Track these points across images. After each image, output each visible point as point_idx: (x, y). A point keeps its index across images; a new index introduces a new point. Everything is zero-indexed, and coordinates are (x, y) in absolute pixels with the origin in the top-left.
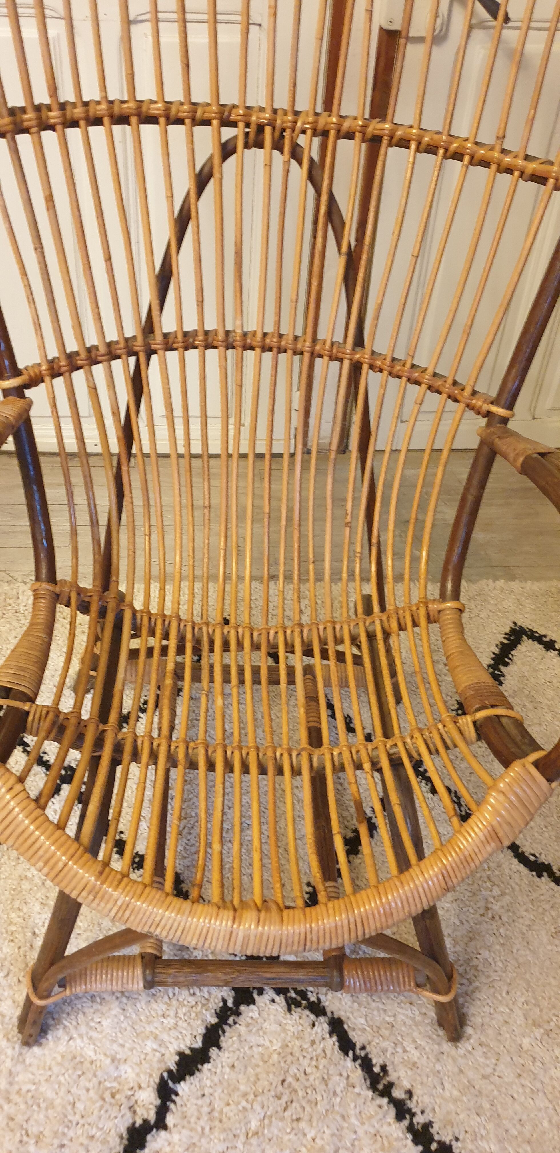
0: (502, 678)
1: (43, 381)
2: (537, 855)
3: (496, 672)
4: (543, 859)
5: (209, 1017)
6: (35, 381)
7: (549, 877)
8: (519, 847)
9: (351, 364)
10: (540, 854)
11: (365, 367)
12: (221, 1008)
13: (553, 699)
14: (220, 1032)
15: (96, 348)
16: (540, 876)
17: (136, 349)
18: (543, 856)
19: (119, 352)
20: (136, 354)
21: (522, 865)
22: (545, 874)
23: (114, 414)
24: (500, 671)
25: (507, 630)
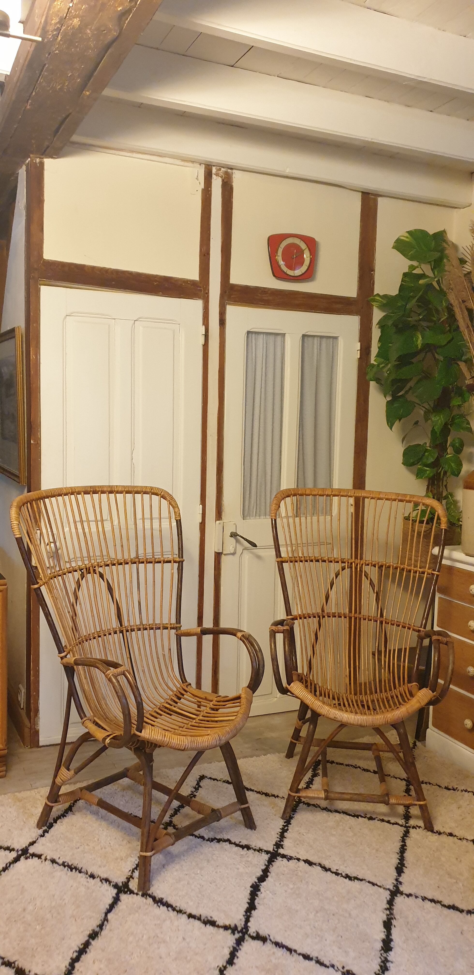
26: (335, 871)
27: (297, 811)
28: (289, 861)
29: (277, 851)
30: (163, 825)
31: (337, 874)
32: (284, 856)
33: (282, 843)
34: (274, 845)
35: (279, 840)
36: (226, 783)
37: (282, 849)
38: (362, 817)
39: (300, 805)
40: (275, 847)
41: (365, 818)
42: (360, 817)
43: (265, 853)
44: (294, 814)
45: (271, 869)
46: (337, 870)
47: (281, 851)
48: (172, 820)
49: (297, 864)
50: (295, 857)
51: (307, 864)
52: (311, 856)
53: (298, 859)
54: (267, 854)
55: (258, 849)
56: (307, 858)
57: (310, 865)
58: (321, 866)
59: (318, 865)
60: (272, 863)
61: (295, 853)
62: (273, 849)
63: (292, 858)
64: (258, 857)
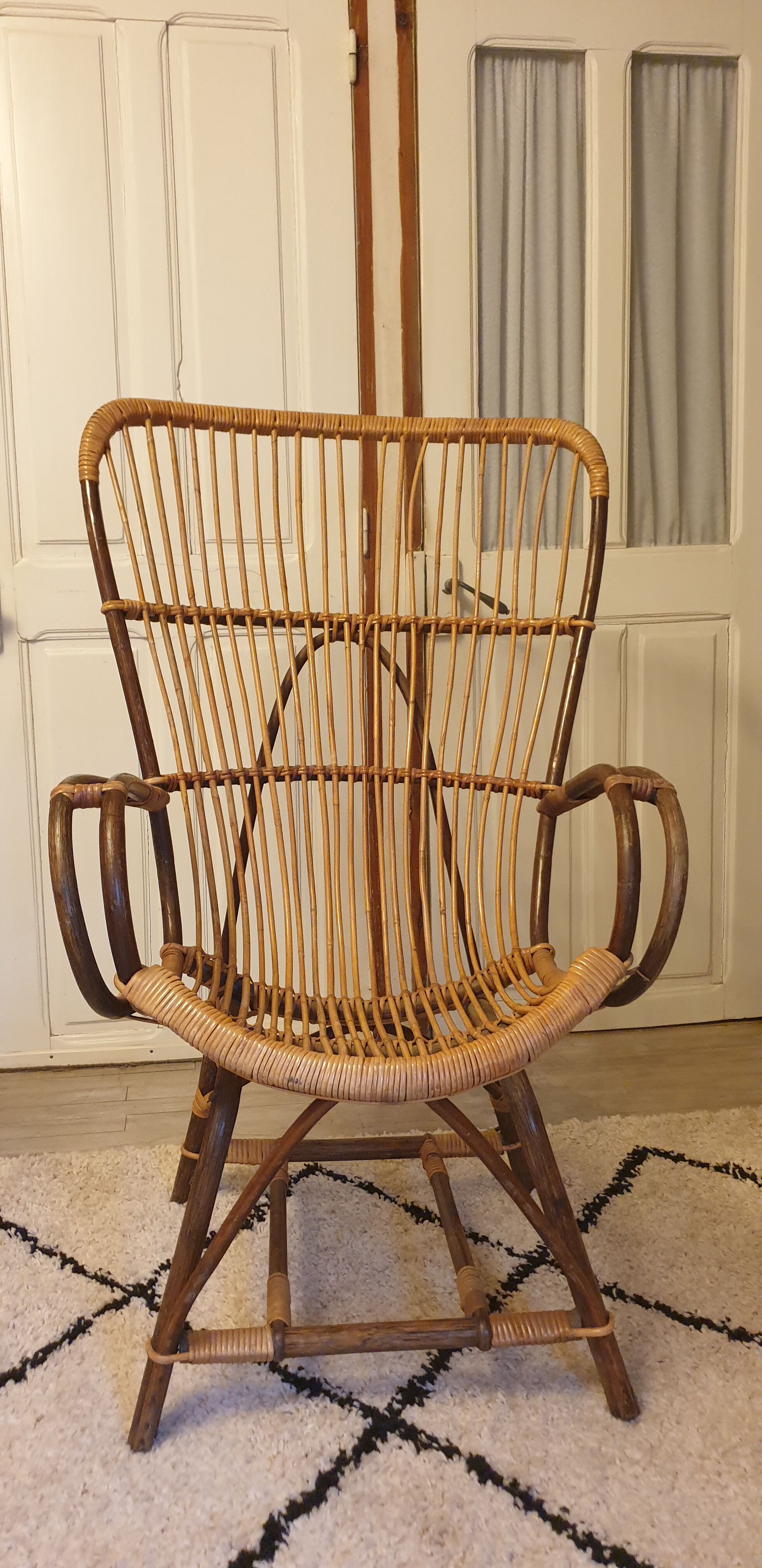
0: (630, 1188)
2: (693, 1312)
3: (623, 1183)
4: (700, 1314)
5: (322, 1464)
7: (710, 1328)
8: (670, 1308)
10: (696, 1311)
12: (338, 1458)
13: (689, 1197)
14: (339, 1474)
16: (698, 1328)
18: (699, 1311)
21: (677, 1322)
22: (704, 1325)
24: (626, 1181)
25: (630, 1151)
26: (555, 1511)
27: (520, 1286)
28: (418, 1451)
29: (399, 1412)
30: (124, 1290)
31: (559, 1524)
32: (411, 1433)
33: (429, 1386)
34: (401, 1390)
35: (422, 1372)
36: (365, 1189)
37: (416, 1406)
38: (711, 1325)
39: (537, 1270)
40: (399, 1397)
41: (720, 1330)
42: (704, 1328)
43: (361, 1412)
44: (505, 1297)
45: (349, 1477)
46: (565, 1510)
47: (412, 1415)
48: (159, 1278)
49: (441, 1469)
50: (448, 1440)
51: (473, 1474)
52: (498, 1444)
53: (450, 1451)
54: (365, 1416)
55: (344, 1396)
56: (482, 1452)
57: (480, 1481)
58: (513, 1488)
59: (506, 1483)
60: (363, 1455)
61: (451, 1428)
62: (390, 1405)
63: (435, 1445)
64: (331, 1426)
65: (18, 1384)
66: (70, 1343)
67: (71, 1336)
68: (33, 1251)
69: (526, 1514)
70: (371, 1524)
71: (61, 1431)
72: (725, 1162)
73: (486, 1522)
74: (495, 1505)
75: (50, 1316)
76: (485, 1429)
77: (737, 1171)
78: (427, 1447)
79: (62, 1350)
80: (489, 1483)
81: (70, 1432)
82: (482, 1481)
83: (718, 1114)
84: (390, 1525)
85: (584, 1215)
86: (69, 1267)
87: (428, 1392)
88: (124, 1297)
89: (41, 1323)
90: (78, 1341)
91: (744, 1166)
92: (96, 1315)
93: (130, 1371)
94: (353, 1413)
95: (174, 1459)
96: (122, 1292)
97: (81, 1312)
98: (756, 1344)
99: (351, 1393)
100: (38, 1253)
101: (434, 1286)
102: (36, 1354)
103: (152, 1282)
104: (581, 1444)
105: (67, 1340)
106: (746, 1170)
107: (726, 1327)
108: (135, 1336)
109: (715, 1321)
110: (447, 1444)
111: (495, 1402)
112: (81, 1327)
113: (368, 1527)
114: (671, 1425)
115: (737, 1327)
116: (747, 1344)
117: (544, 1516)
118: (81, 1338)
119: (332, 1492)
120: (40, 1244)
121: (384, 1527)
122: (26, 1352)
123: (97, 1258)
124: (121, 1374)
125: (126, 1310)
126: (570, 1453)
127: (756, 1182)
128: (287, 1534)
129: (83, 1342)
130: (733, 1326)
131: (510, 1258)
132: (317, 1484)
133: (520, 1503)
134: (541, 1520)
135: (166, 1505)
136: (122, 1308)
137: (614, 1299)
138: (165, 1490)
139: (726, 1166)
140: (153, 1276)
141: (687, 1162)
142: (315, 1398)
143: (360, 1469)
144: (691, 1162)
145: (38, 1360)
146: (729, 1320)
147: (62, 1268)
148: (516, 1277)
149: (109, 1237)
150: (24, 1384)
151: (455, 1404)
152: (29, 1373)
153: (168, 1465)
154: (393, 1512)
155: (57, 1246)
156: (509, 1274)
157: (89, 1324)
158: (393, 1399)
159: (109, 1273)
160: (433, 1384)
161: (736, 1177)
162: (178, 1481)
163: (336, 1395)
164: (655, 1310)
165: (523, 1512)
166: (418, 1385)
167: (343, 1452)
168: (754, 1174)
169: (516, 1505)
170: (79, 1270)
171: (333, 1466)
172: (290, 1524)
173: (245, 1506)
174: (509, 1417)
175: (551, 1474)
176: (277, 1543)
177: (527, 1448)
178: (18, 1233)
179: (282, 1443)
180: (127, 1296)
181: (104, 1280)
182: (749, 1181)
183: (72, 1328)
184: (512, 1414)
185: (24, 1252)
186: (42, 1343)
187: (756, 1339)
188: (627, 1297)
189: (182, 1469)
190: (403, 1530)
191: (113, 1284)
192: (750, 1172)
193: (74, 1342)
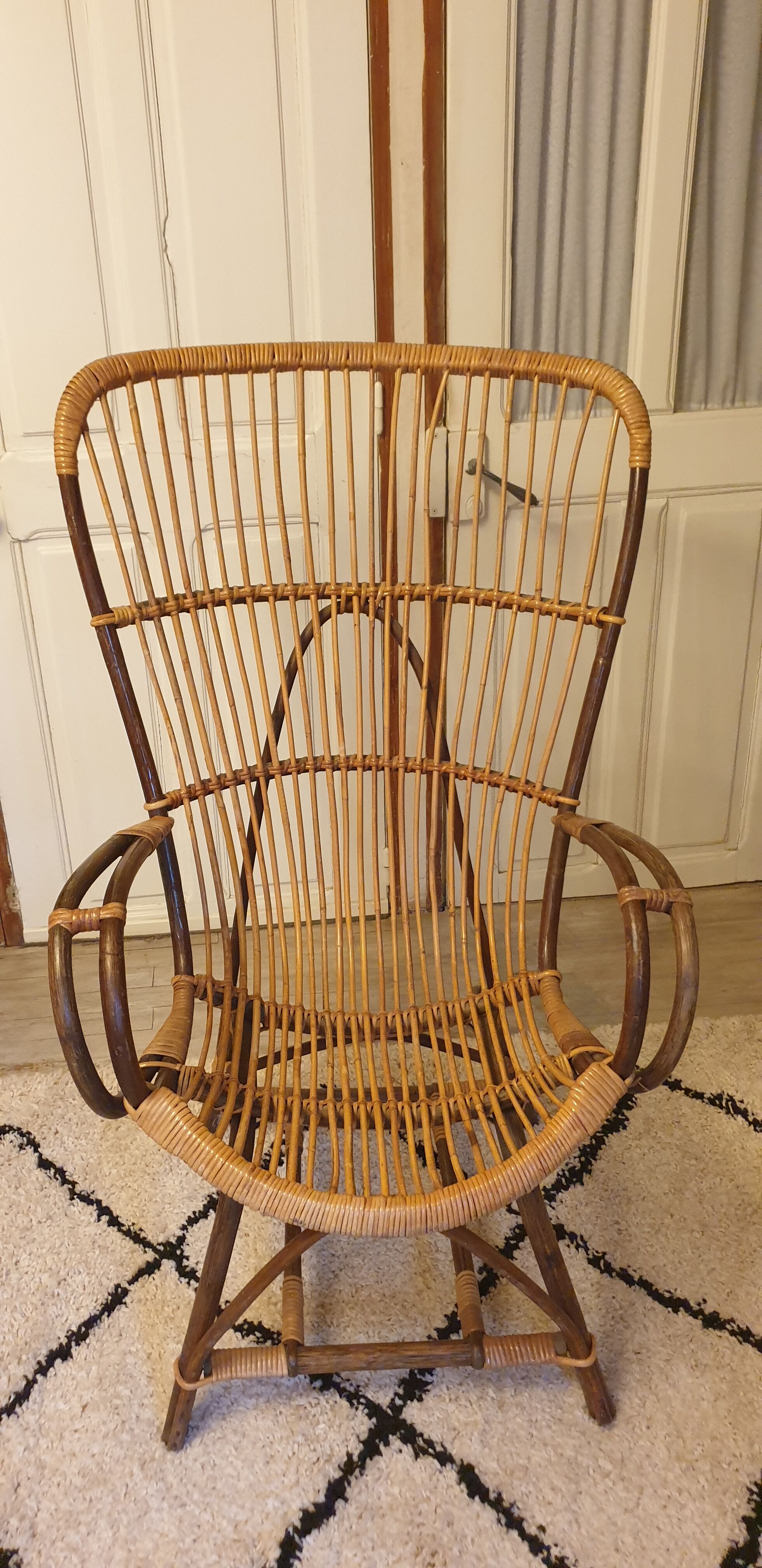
0: (626, 1124)
1: (182, 804)
2: (672, 1291)
3: (620, 1117)
4: (679, 1294)
5: (332, 1472)
6: (176, 803)
7: (686, 1311)
8: (652, 1285)
9: (439, 776)
10: (676, 1290)
11: (452, 776)
12: (345, 1462)
14: (346, 1484)
15: (225, 775)
16: (676, 1311)
17: (257, 775)
18: (678, 1292)
19: (243, 778)
20: (257, 779)
21: (656, 1303)
22: (681, 1309)
23: (239, 829)
24: (623, 1115)
26: (532, 1530)
27: (515, 1253)
28: (417, 1456)
29: (401, 1409)
30: (155, 1250)
31: (535, 1545)
33: (428, 1378)
34: (403, 1381)
37: (415, 1401)
38: (688, 1308)
40: (401, 1390)
41: (695, 1314)
42: (681, 1312)
43: (366, 1411)
44: (501, 1267)
45: (354, 1485)
46: (542, 1529)
48: (187, 1235)
49: (434, 1478)
50: (443, 1446)
51: (463, 1486)
52: (487, 1450)
53: (444, 1458)
54: (370, 1416)
55: (352, 1389)
56: (472, 1460)
57: (469, 1495)
58: (497, 1504)
59: (492, 1496)
60: (368, 1461)
61: (445, 1430)
62: (393, 1400)
63: (430, 1450)
64: (340, 1426)
65: (65, 1363)
66: (108, 1316)
67: (109, 1308)
68: (72, 1199)
69: (507, 1532)
70: (372, 1540)
71: (104, 1423)
72: (719, 1092)
73: (473, 1541)
74: (480, 1522)
75: (89, 1282)
76: (476, 1434)
77: (730, 1103)
78: (425, 1452)
79: (102, 1325)
80: (477, 1498)
81: (112, 1426)
82: (471, 1495)
83: (718, 1022)
84: (389, 1542)
85: (580, 1162)
86: (105, 1218)
87: (428, 1383)
88: (156, 1258)
89: (81, 1291)
90: (115, 1313)
91: (737, 1098)
92: (131, 1283)
93: (162, 1351)
94: (359, 1413)
95: (202, 1459)
96: (153, 1253)
97: (118, 1277)
98: (727, 1334)
99: (358, 1386)
100: (77, 1201)
101: (437, 1251)
102: (80, 1328)
103: (181, 1240)
104: (560, 1451)
105: (106, 1313)
106: (738, 1104)
107: (701, 1312)
108: (166, 1309)
109: (692, 1304)
110: (442, 1449)
111: (486, 1400)
112: (118, 1298)
113: (370, 1545)
114: (641, 1430)
115: (712, 1310)
116: (719, 1333)
117: (523, 1535)
118: (118, 1310)
119: (339, 1504)
120: (78, 1189)
121: (384, 1545)
122: (70, 1326)
123: (129, 1207)
124: (155, 1355)
125: (157, 1275)
126: (550, 1461)
127: (747, 1120)
128: (301, 1550)
129: (120, 1312)
130: (708, 1309)
131: (508, 1215)
132: (326, 1496)
133: (503, 1521)
134: (519, 1539)
135: (197, 1512)
136: (153, 1273)
137: (602, 1272)
138: (196, 1496)
139: (720, 1097)
140: (180, 1233)
141: (683, 1091)
142: (326, 1392)
143: (364, 1477)
144: (687, 1091)
145: (79, 1336)
146: (705, 1301)
147: (99, 1220)
148: (512, 1242)
149: (139, 1182)
150: (70, 1362)
151: (450, 1400)
152: (75, 1350)
153: (198, 1465)
154: (393, 1528)
155: (93, 1192)
156: (506, 1238)
157: (126, 1292)
158: (396, 1394)
159: (141, 1230)
160: (432, 1375)
161: (728, 1112)
162: (206, 1486)
163: (344, 1390)
164: (638, 1287)
165: (505, 1529)
166: (418, 1376)
167: (349, 1456)
168: (746, 1110)
169: (499, 1521)
170: (114, 1222)
171: (341, 1474)
172: (303, 1540)
173: (264, 1516)
174: (497, 1417)
175: (531, 1488)
176: (291, 1561)
177: (511, 1454)
178: (57, 1176)
179: (296, 1446)
180: (157, 1257)
181: (137, 1238)
182: (740, 1118)
183: (110, 1298)
184: (500, 1414)
185: (64, 1199)
186: (85, 1315)
187: (728, 1326)
188: (614, 1270)
189: (209, 1471)
190: (400, 1550)
191: (145, 1243)
192: (742, 1106)
193: (113, 1314)
